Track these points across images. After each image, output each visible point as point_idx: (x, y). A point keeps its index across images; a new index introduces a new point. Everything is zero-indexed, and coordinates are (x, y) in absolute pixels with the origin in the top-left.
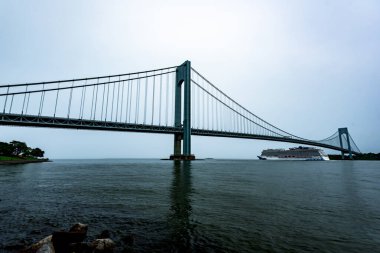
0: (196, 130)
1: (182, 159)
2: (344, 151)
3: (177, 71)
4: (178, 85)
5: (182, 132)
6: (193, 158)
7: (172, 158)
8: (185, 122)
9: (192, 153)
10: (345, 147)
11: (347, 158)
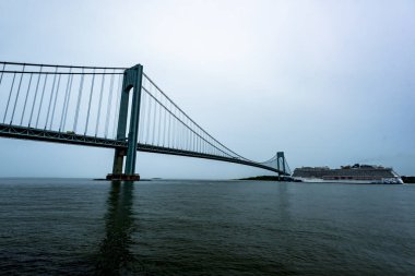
0: (143, 146)
1: (122, 180)
2: (280, 173)
3: (125, 74)
4: (126, 90)
5: (125, 146)
6: (137, 178)
7: (109, 178)
8: (131, 134)
9: (136, 172)
10: (281, 169)
11: (282, 179)
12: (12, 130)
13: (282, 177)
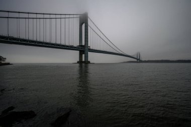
3: (80, 18)
5: (83, 50)
6: (89, 62)
7: (78, 62)
8: (85, 44)
10: (138, 58)
12: (20, 41)
13: (139, 60)
